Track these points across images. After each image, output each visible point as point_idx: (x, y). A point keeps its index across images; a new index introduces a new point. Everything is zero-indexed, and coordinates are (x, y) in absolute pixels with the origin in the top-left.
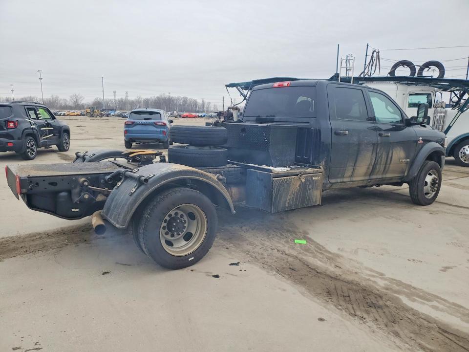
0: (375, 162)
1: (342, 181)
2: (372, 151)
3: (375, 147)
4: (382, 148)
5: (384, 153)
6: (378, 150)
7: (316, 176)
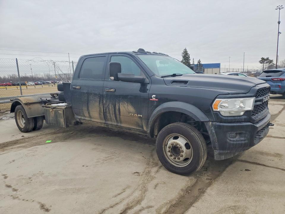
0: (104, 110)
1: (84, 119)
2: (98, 102)
3: (101, 99)
4: (108, 101)
5: (110, 105)
6: (104, 102)
7: (60, 111)
